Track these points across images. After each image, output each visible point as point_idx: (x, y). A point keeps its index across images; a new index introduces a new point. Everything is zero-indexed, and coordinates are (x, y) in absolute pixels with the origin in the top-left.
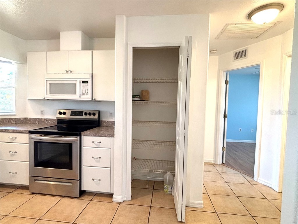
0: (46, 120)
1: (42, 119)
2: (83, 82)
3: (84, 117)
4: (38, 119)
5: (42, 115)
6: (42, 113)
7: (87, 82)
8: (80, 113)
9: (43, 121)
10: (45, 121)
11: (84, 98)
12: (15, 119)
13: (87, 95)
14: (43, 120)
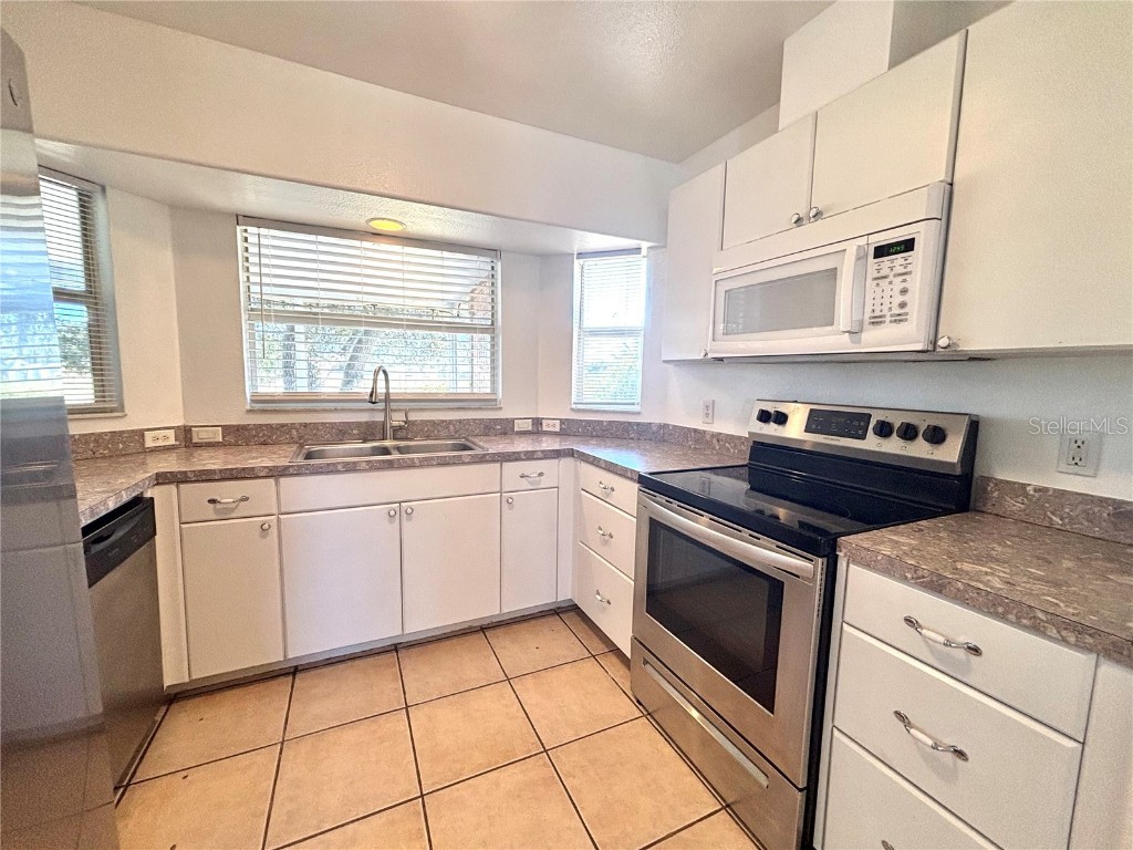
0: (717, 436)
1: (705, 432)
2: (881, 252)
3: (871, 443)
4: (695, 431)
5: (707, 420)
6: (710, 410)
7: (908, 245)
8: (853, 423)
9: (708, 442)
10: (715, 441)
11: (877, 340)
12: (638, 424)
13: (899, 319)
14: (708, 437)
